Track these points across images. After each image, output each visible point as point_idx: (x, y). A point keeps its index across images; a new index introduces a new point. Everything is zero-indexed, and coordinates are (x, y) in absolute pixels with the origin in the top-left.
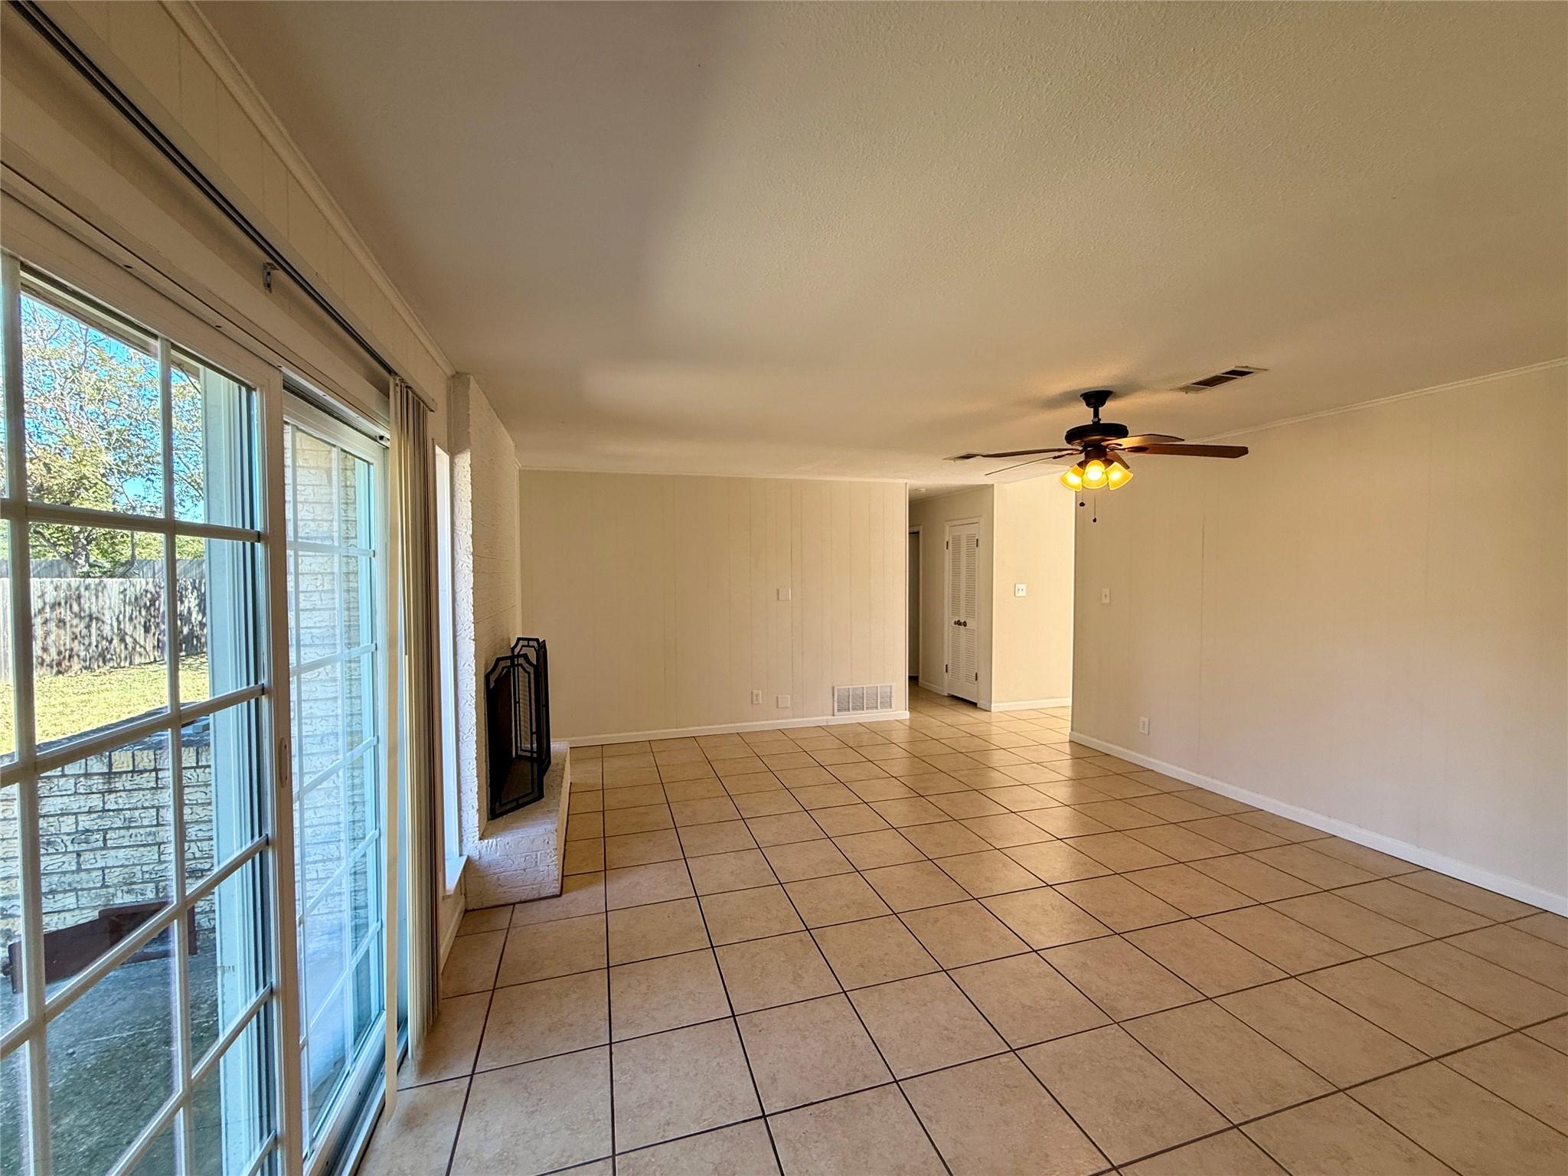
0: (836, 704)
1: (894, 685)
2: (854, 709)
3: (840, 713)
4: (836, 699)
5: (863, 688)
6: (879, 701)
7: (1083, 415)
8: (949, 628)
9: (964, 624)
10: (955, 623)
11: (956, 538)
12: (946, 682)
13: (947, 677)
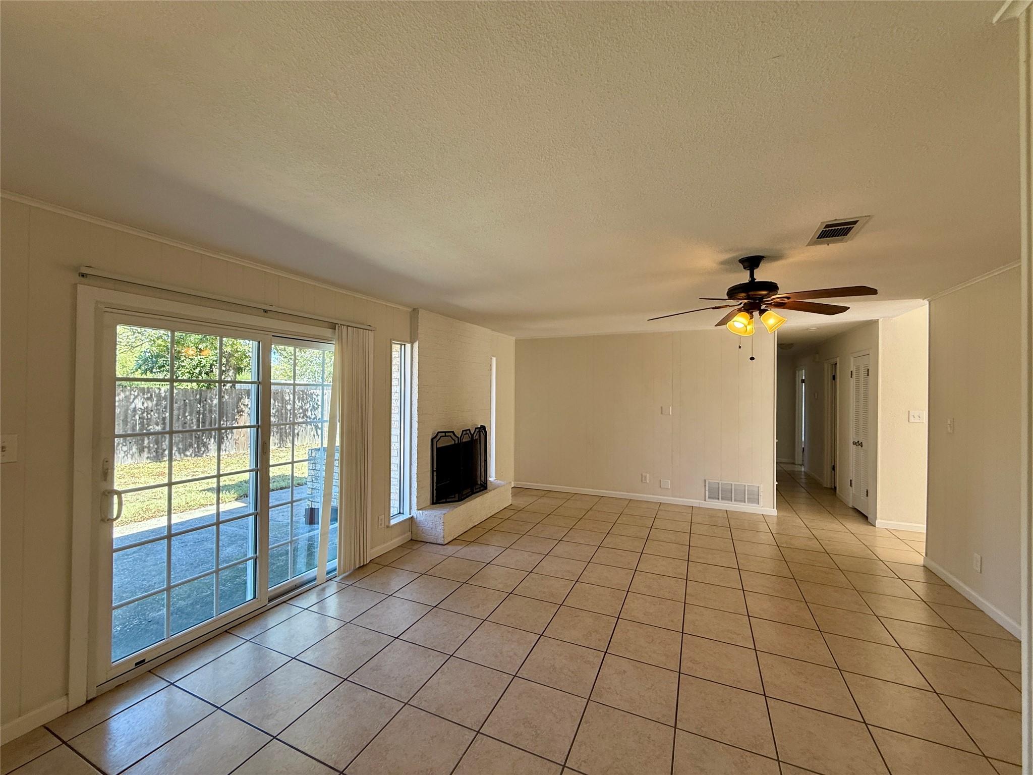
0: (707, 492)
1: (761, 486)
2: (722, 499)
3: (710, 500)
4: (707, 489)
5: (732, 484)
6: (746, 497)
7: (741, 276)
8: (853, 448)
9: (861, 445)
10: (854, 443)
11: (858, 369)
12: (851, 496)
13: (852, 491)
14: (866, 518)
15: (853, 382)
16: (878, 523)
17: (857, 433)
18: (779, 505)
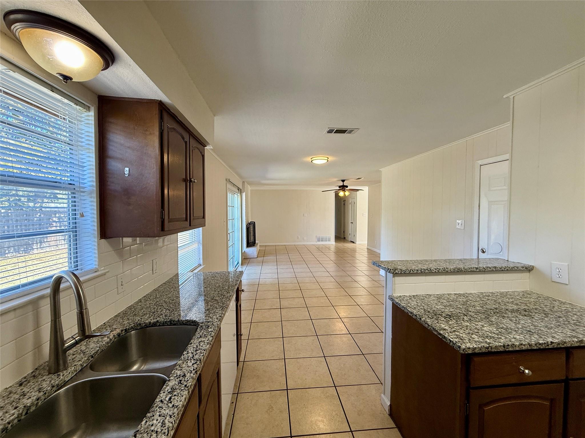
0: (317, 240)
1: (331, 236)
2: (321, 241)
3: (317, 242)
5: (323, 236)
6: (327, 239)
7: (341, 184)
8: (350, 224)
9: (353, 223)
10: (351, 223)
11: (352, 202)
12: (350, 238)
13: (350, 236)
14: (353, 242)
15: (350, 205)
16: (357, 243)
17: (351, 220)
18: (335, 242)
